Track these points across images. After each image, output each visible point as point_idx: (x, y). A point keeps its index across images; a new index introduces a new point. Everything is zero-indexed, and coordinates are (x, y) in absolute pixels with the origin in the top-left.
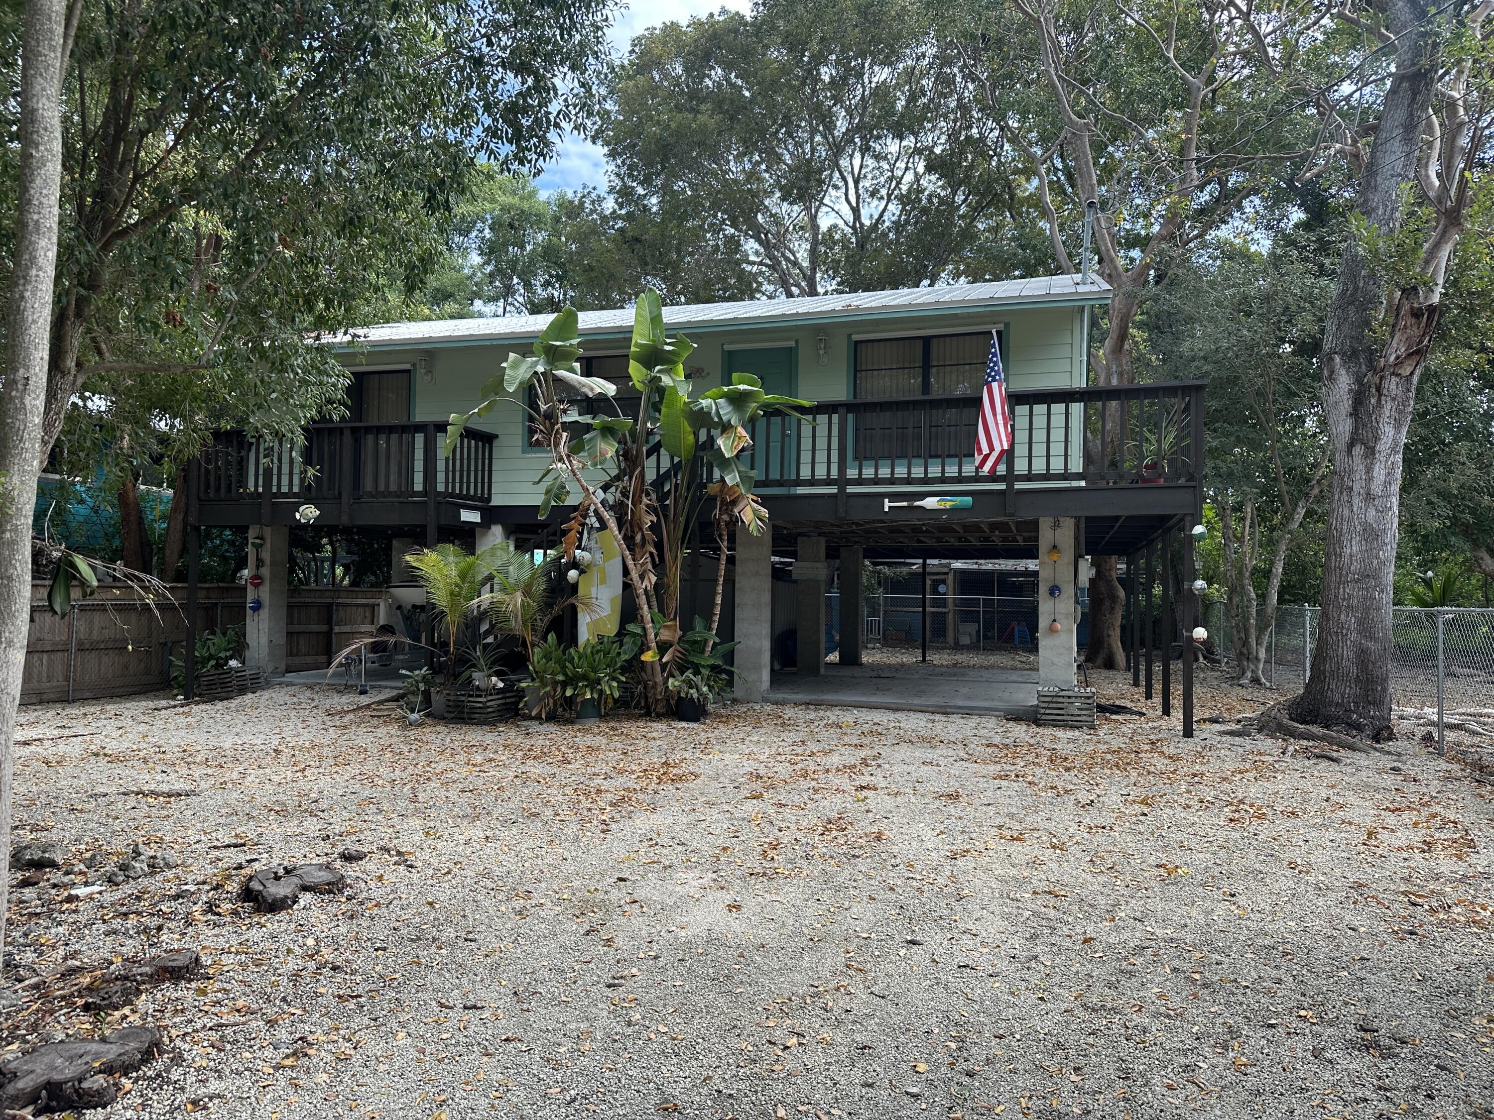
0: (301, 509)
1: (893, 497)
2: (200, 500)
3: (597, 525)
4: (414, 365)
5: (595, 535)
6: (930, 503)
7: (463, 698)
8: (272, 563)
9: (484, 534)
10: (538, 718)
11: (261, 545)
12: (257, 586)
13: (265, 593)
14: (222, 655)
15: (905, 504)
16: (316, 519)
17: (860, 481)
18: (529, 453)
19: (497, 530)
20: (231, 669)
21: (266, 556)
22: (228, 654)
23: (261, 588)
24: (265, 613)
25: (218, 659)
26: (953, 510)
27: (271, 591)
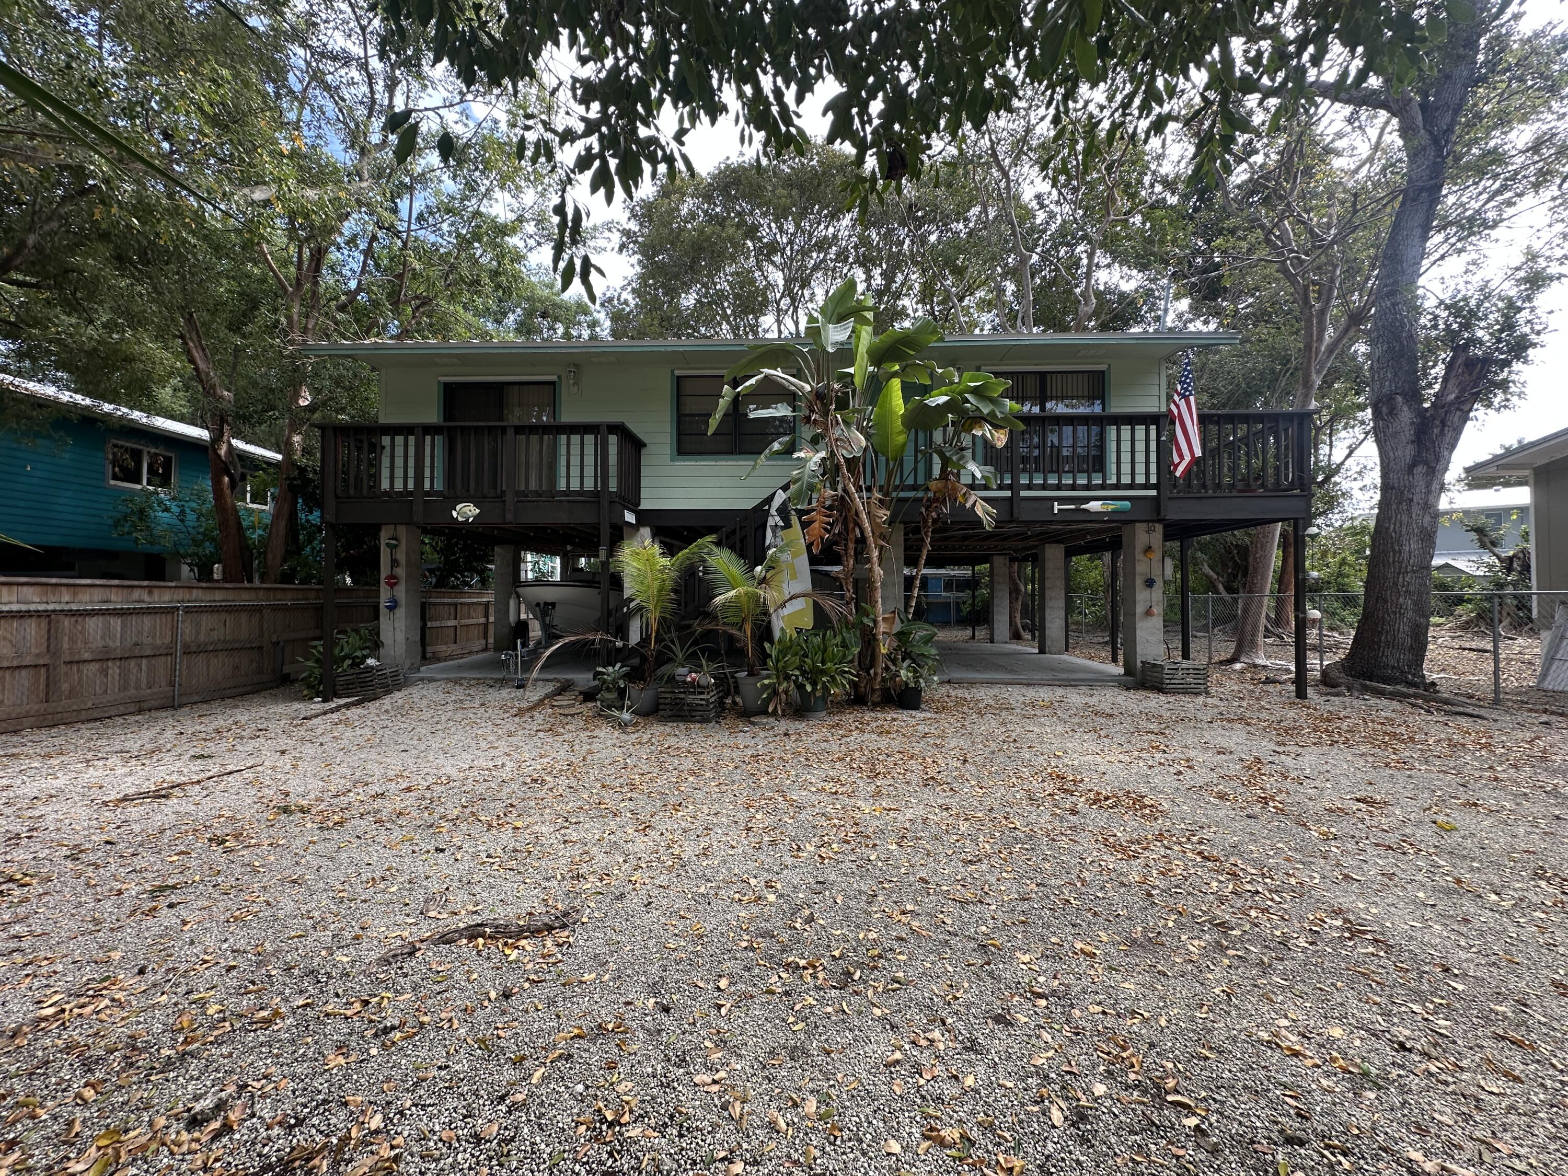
0: (458, 507)
1: (1062, 500)
2: (337, 497)
3: (781, 524)
4: (559, 377)
5: (780, 533)
6: (1094, 506)
7: (682, 696)
8: (408, 563)
10: (774, 714)
11: (396, 546)
12: (392, 586)
13: (401, 592)
14: (359, 654)
15: (1073, 507)
16: (476, 517)
17: (1029, 487)
18: (678, 460)
19: (646, 532)
20: (368, 667)
21: (401, 557)
22: (365, 652)
23: (396, 588)
24: (401, 612)
25: (353, 659)
26: (1114, 512)
27: (407, 591)
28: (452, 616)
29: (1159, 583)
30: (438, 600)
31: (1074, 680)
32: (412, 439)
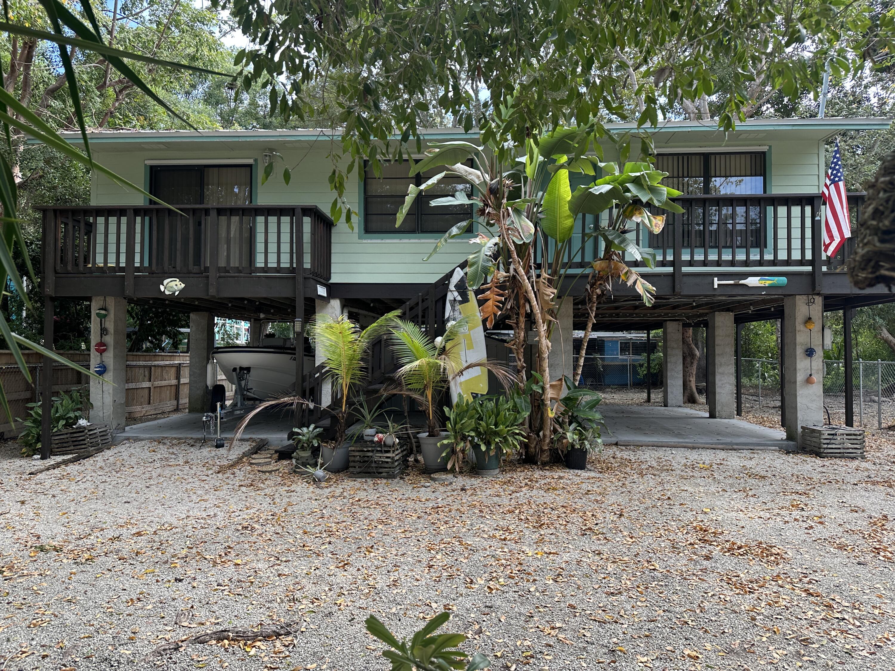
0: (165, 282)
1: (722, 276)
2: (56, 272)
3: (459, 298)
4: (256, 160)
5: (458, 307)
6: (752, 281)
7: (370, 454)
8: (116, 331)
9: (323, 307)
10: (452, 471)
11: (105, 316)
12: (101, 352)
13: (109, 358)
14: (72, 415)
15: (732, 282)
16: (181, 291)
17: (691, 263)
18: (365, 239)
19: (336, 304)
20: (80, 427)
21: (110, 325)
22: (77, 414)
23: (104, 354)
24: (109, 377)
25: (67, 419)
26: (770, 287)
27: (115, 357)
28: (147, 378)
29: (819, 354)
30: (134, 363)
31: (737, 444)
32: (124, 220)
